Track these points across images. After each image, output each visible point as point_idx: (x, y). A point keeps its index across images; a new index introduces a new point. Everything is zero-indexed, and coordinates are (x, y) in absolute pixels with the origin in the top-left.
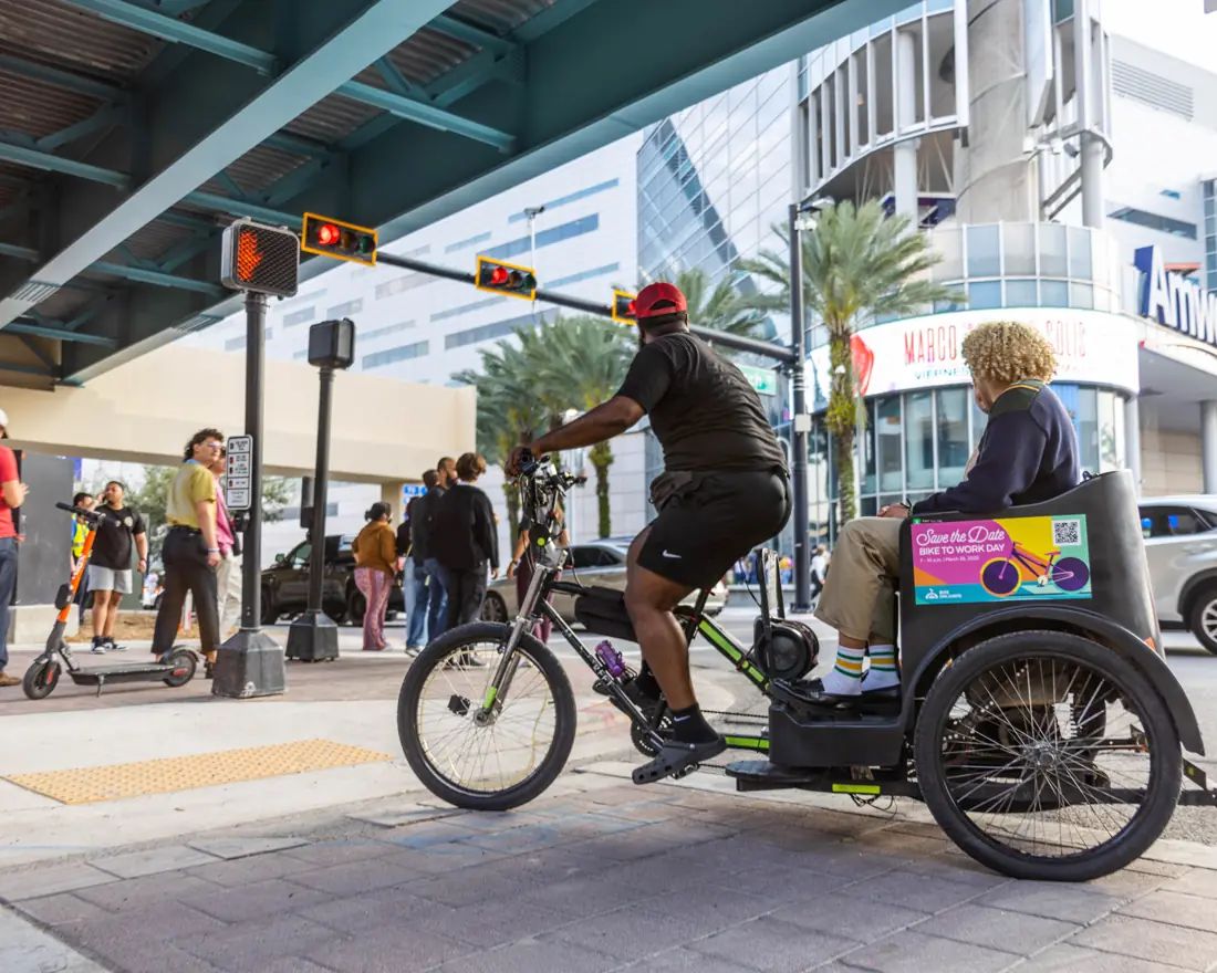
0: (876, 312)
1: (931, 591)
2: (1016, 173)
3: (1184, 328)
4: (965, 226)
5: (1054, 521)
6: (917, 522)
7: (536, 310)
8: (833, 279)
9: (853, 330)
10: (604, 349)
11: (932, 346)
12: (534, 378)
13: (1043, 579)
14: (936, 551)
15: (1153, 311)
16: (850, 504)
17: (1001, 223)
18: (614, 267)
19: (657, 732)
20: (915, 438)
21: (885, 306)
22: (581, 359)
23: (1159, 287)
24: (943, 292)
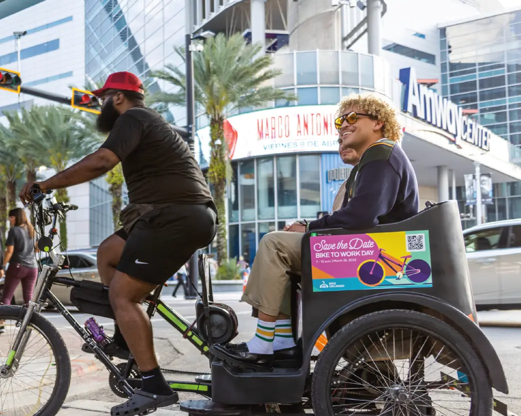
0: (239, 106)
1: (323, 283)
2: (327, 19)
3: (429, 119)
4: (295, 52)
5: (405, 235)
6: (314, 235)
7: (21, 100)
8: (213, 83)
9: (225, 117)
10: (64, 127)
11: (274, 129)
12: (18, 145)
13: (399, 274)
14: (327, 255)
15: (410, 109)
16: (222, 229)
17: (318, 50)
18: (69, 74)
19: (127, 381)
20: (263, 187)
21: (245, 102)
22: (49, 134)
23: (414, 94)
24: (282, 94)
